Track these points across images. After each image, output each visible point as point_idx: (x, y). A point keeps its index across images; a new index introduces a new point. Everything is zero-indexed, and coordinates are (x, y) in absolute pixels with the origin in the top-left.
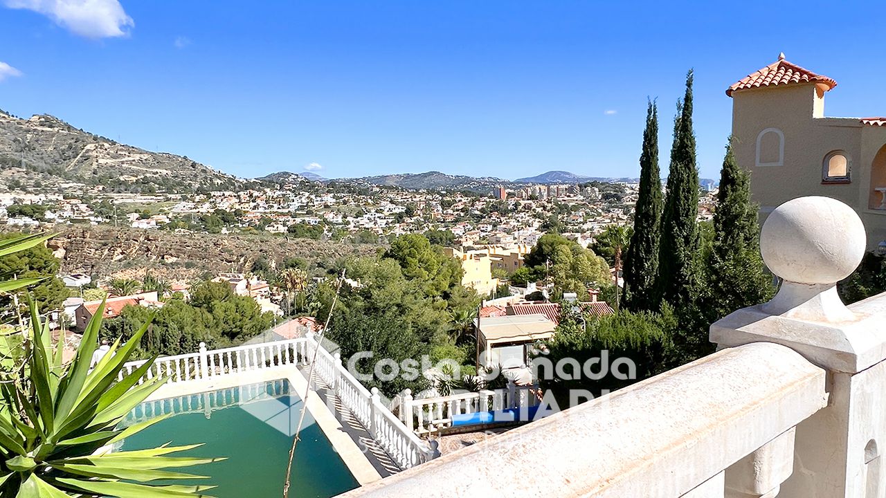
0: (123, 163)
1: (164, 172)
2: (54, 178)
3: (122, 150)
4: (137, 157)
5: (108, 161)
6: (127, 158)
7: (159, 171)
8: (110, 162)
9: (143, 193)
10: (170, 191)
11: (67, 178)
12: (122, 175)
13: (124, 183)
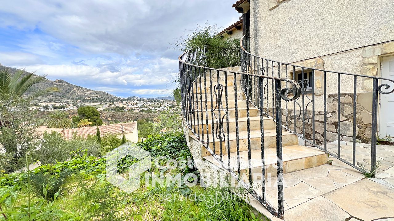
0: (85, 94)
1: (99, 96)
2: (64, 99)
3: (85, 90)
4: (90, 92)
5: (81, 93)
6: (87, 92)
7: (97, 96)
9: (93, 102)
10: (101, 101)
11: (68, 98)
12: (85, 97)
13: (87, 99)
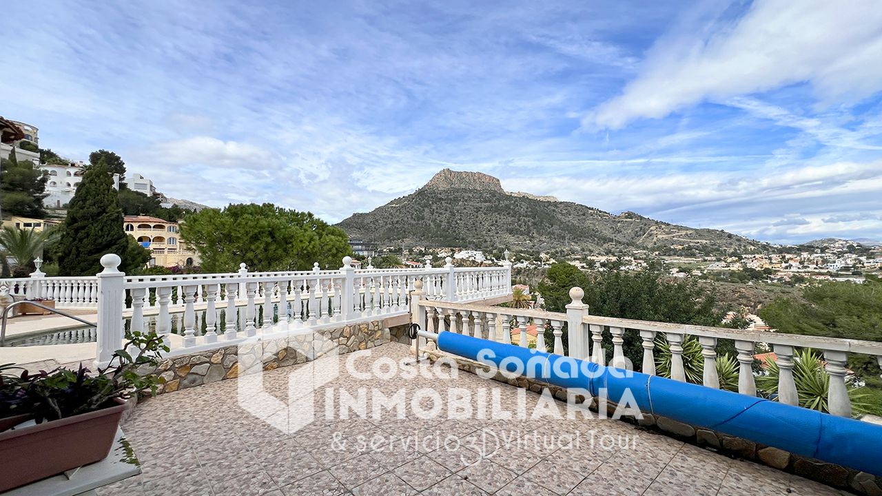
0: (673, 237)
1: (704, 242)
3: (674, 229)
4: (684, 233)
6: (677, 234)
7: (699, 241)
8: (665, 236)
9: (687, 256)
10: (707, 255)
12: (673, 244)
13: (674, 250)
